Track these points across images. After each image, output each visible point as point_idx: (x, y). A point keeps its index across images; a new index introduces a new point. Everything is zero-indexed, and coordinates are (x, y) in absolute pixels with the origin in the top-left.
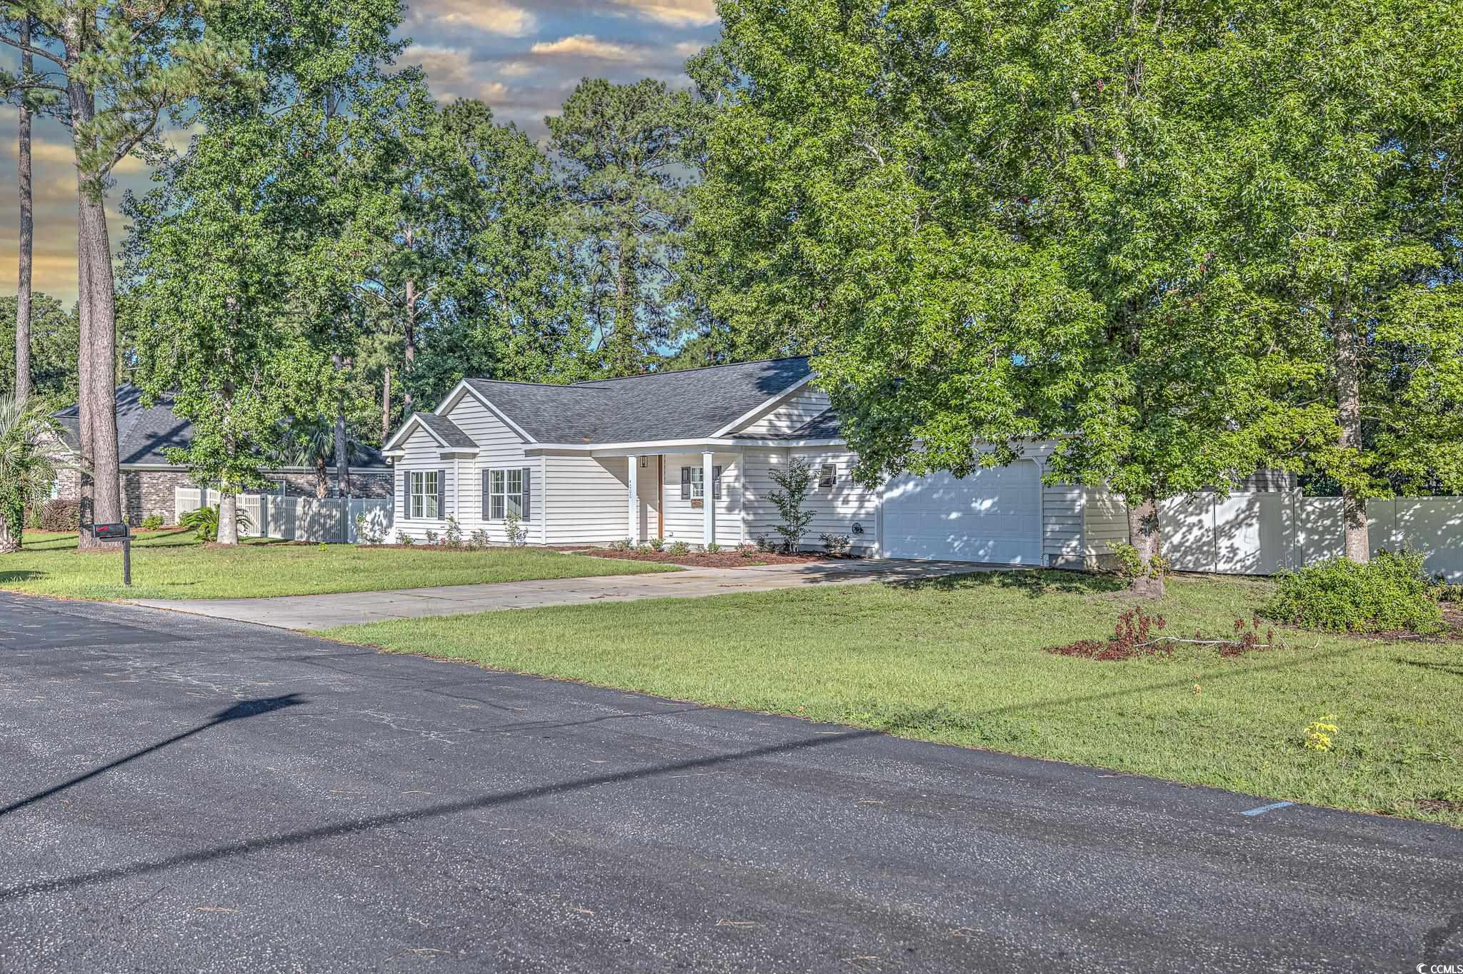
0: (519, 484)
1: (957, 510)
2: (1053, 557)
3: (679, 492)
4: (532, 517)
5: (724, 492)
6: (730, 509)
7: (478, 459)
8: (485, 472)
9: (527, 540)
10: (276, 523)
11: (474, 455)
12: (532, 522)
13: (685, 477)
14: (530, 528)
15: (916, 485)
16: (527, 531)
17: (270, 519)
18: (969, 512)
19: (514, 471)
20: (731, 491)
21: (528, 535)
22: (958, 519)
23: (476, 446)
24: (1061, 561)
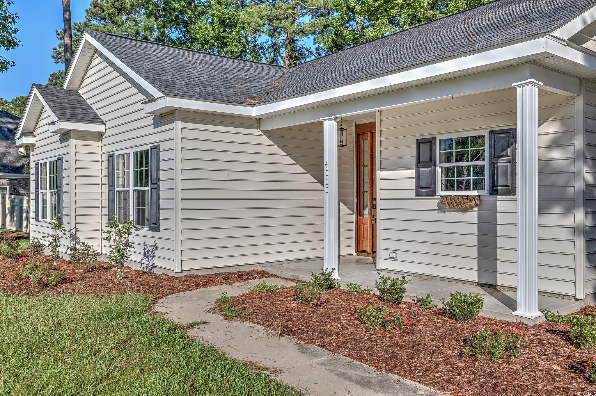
0: (147, 171)
3: (412, 184)
4: (162, 225)
7: (105, 141)
8: (111, 157)
9: (157, 262)
10: (11, 215)
11: (100, 136)
12: (162, 234)
13: (425, 157)
16: (155, 247)
17: (7, 212)
19: (141, 153)
21: (157, 253)
23: (102, 122)
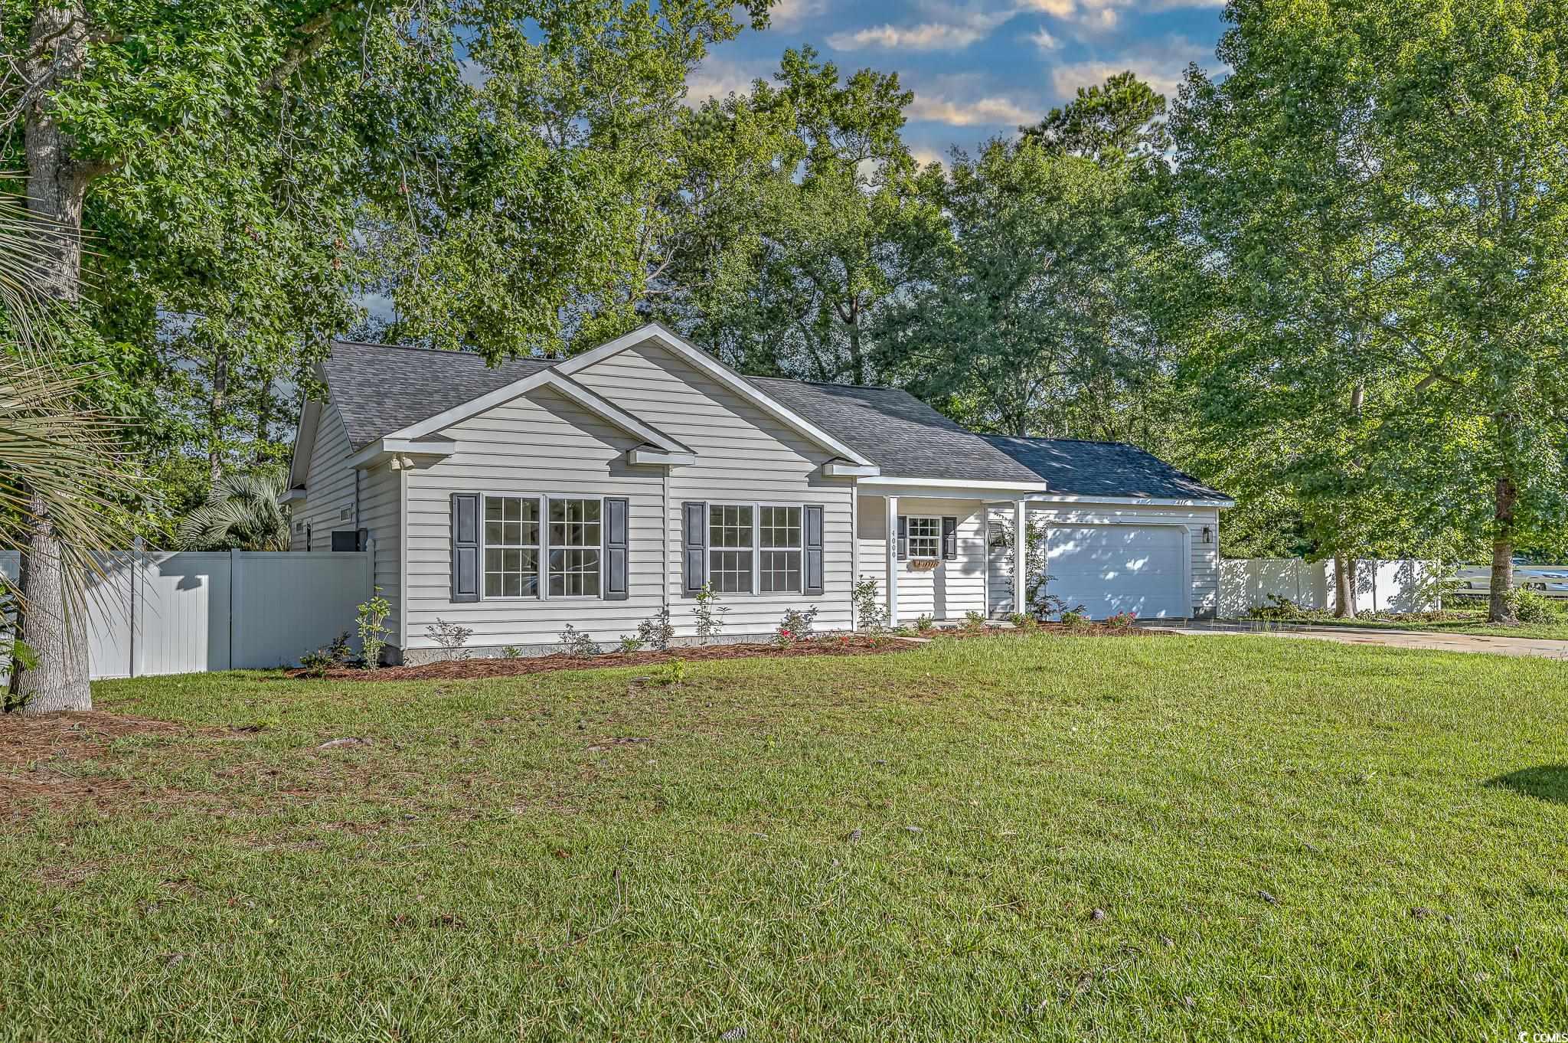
0: (794, 531)
1: (1114, 571)
2: (1196, 609)
5: (959, 551)
6: (967, 571)
7: (671, 481)
8: (691, 507)
15: (1076, 546)
16: (814, 612)
18: (1124, 572)
19: (780, 509)
20: (969, 548)
21: (814, 618)
22: (1115, 578)
24: (1202, 612)
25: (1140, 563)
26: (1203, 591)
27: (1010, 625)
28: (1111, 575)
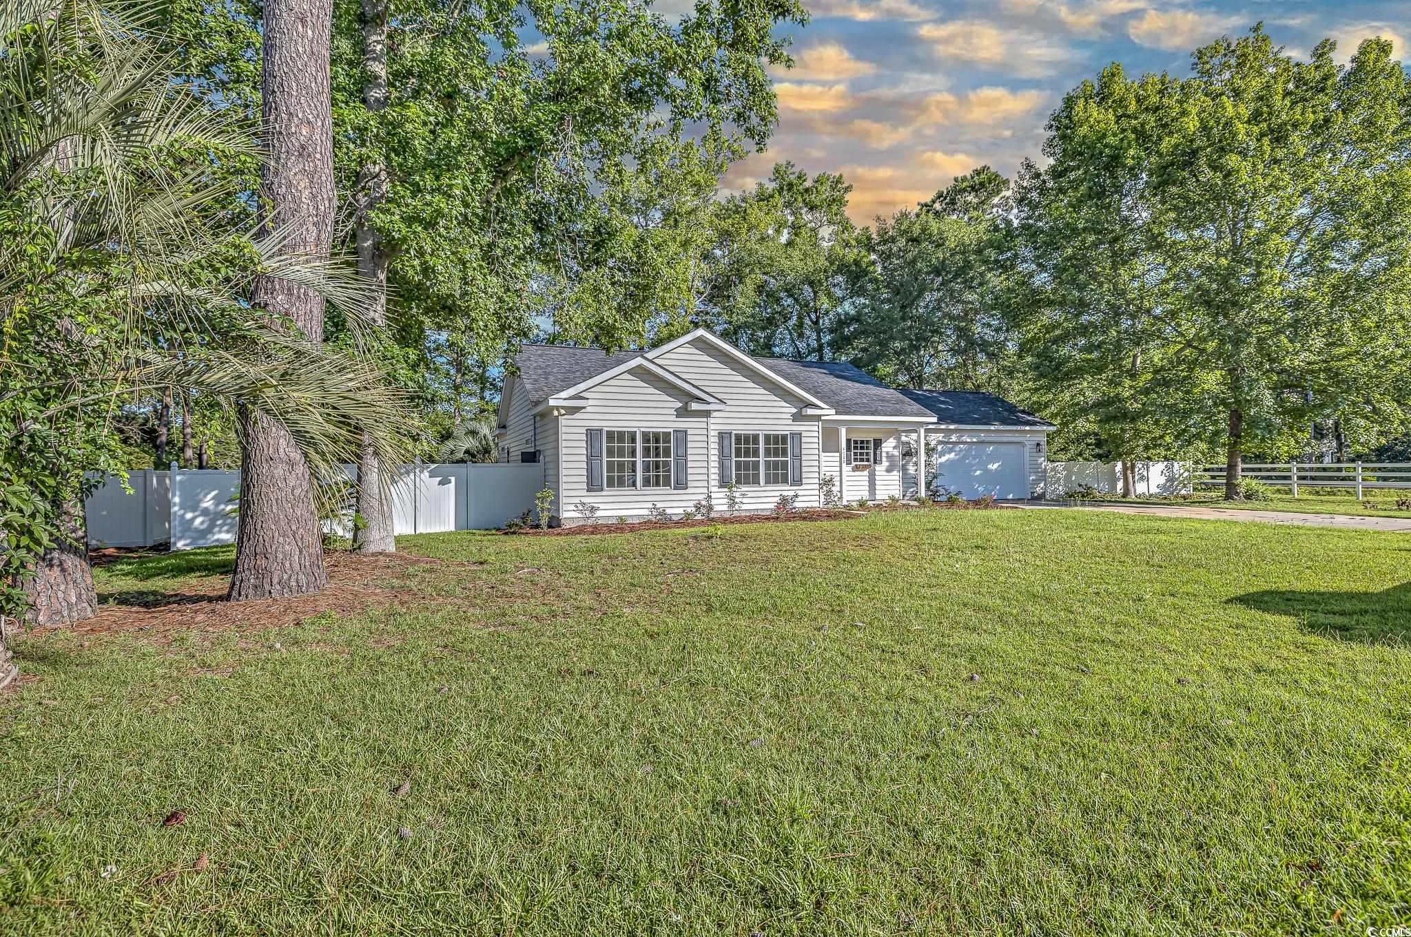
0: (785, 448)
1: (980, 470)
2: (1032, 493)
4: (804, 481)
5: (884, 459)
6: (889, 470)
8: (723, 435)
9: (796, 504)
12: (804, 487)
14: (800, 493)
15: (956, 455)
16: (796, 496)
18: (987, 471)
19: (776, 435)
20: (890, 457)
21: (798, 499)
22: (980, 474)
24: (1036, 494)
25: (996, 466)
26: (1036, 482)
27: (916, 503)
28: (978, 473)
